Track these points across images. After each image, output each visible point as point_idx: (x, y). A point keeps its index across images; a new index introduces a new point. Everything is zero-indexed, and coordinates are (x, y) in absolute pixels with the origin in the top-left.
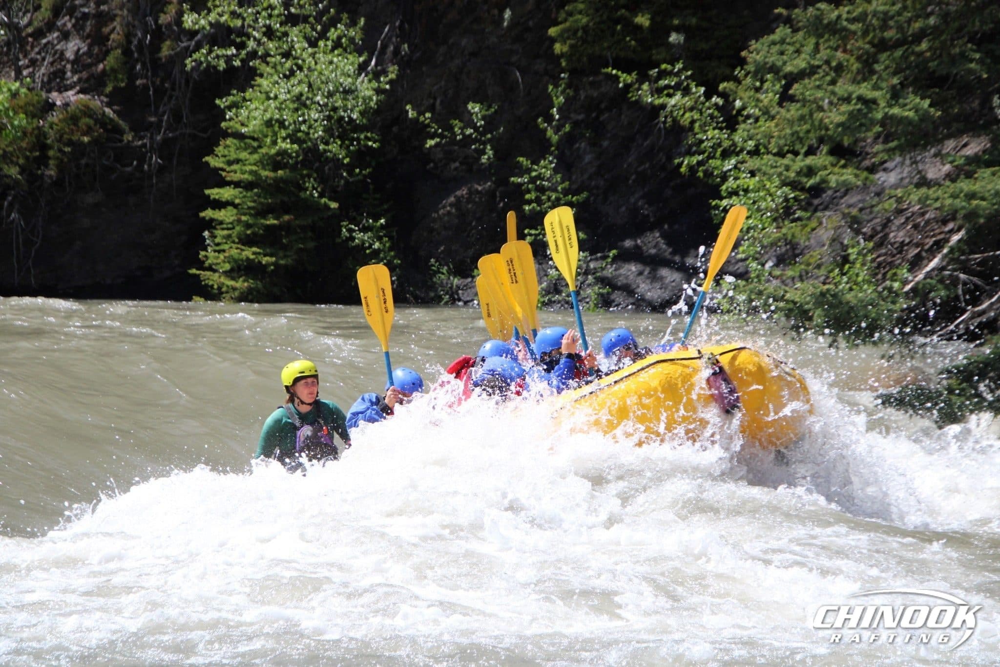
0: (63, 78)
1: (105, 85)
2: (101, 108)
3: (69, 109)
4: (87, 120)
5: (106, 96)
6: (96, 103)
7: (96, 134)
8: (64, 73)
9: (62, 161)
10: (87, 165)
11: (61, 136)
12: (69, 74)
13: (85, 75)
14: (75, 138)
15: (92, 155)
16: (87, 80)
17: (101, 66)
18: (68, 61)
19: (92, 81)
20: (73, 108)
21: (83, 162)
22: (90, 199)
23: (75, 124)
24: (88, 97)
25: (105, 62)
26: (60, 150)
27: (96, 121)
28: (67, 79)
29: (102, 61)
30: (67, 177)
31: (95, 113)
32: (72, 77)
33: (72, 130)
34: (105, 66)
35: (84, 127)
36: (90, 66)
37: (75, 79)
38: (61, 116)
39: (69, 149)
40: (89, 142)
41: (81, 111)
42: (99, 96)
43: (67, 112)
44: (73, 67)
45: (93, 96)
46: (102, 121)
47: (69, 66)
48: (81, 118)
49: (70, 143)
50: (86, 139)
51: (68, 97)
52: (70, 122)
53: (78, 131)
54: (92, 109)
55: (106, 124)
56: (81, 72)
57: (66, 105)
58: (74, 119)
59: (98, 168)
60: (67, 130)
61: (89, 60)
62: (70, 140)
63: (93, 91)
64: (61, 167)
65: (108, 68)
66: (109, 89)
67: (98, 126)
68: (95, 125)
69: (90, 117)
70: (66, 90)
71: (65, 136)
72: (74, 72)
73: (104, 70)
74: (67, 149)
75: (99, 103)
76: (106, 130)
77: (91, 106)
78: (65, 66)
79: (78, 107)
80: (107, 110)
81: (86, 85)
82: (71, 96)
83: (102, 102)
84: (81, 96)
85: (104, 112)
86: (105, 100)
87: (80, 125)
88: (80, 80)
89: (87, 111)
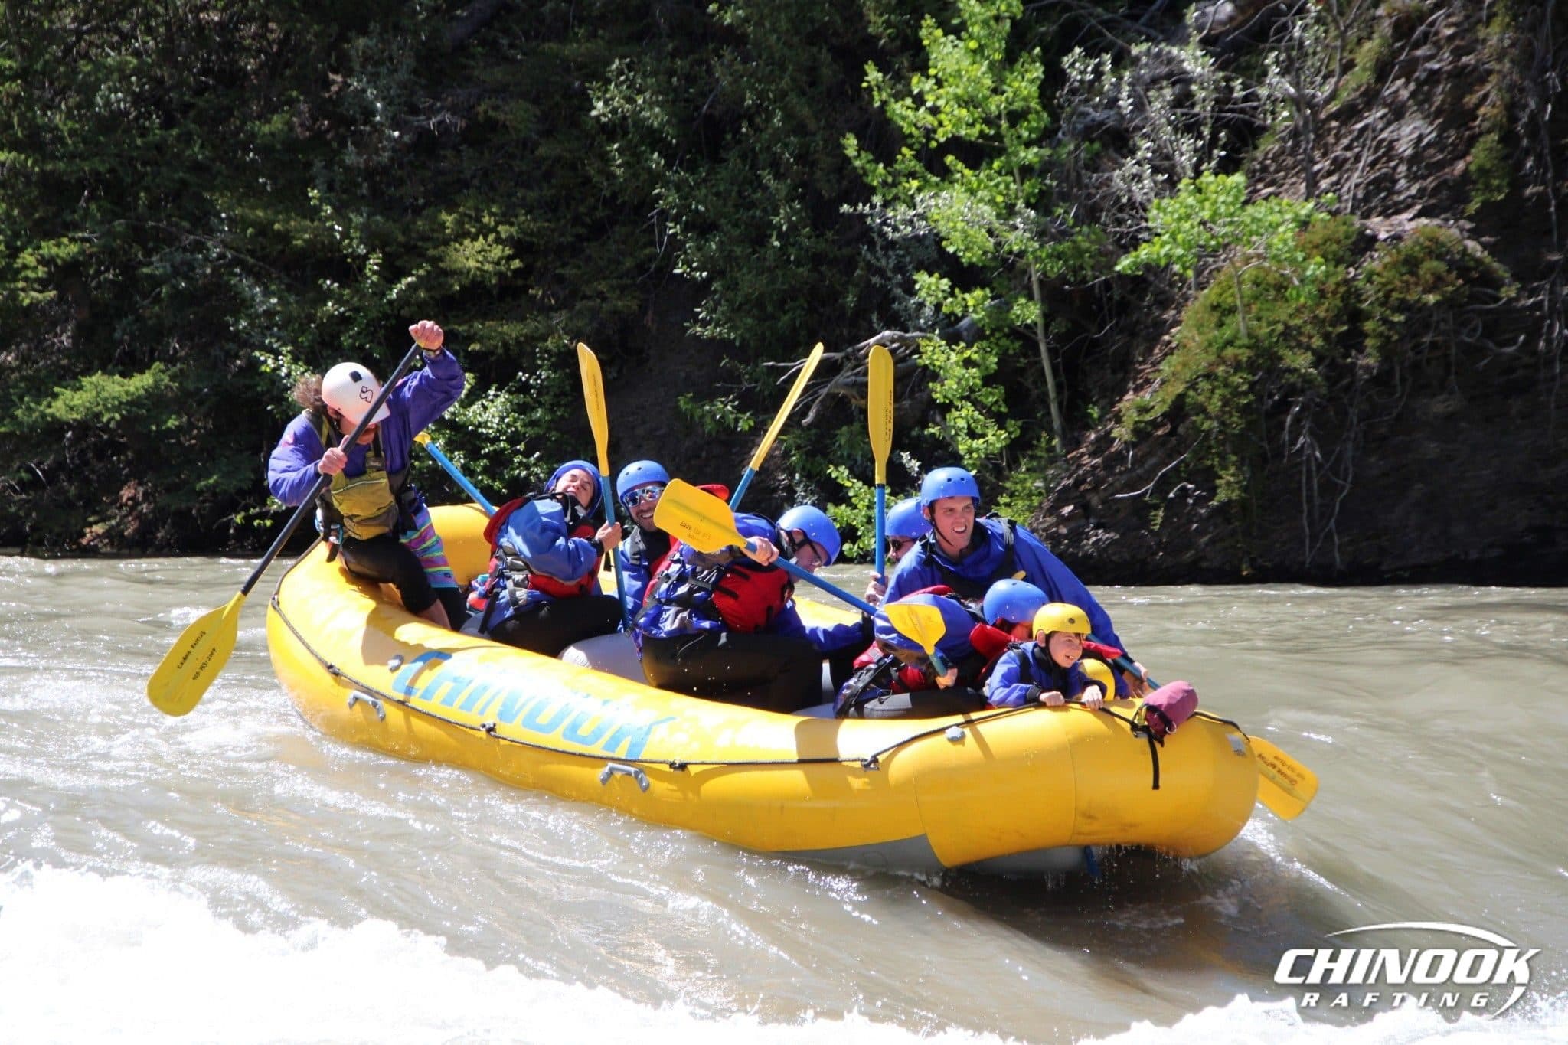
0: (1391, 192)
1: (1467, 200)
2: (1460, 241)
3: (1402, 245)
4: (1435, 264)
5: (1470, 219)
6: (1451, 232)
7: (1450, 288)
8: (1395, 182)
9: (1388, 338)
10: (1434, 345)
11: (1387, 295)
12: (1402, 183)
13: (1430, 182)
14: (1412, 297)
15: (1442, 326)
16: (1436, 191)
17: (1460, 166)
18: (1401, 160)
19: (1445, 194)
20: (1409, 243)
21: (1427, 339)
22: (1439, 406)
23: (1412, 273)
24: (1437, 221)
25: (1469, 158)
26: (1385, 321)
27: (1452, 265)
28: (1400, 193)
29: (1463, 156)
30: (1397, 369)
31: (1448, 252)
32: (1406, 188)
33: (1407, 282)
34: (1468, 164)
35: (1428, 276)
36: (1441, 165)
37: (1413, 191)
38: (1387, 259)
39: (1402, 318)
40: (1438, 304)
41: (1423, 248)
42: (1456, 220)
43: (1399, 252)
44: (1409, 169)
45: (1447, 220)
46: (1462, 265)
47: (1402, 168)
48: (1423, 261)
49: (1403, 307)
50: (1432, 298)
51: (1400, 224)
52: (1404, 270)
53: (1417, 284)
54: (1443, 245)
55: (1468, 269)
56: (1424, 178)
57: (1397, 238)
58: (1411, 264)
59: (1453, 350)
60: (1398, 283)
61: (1440, 157)
62: (1403, 301)
63: (1445, 211)
64: (1386, 350)
65: (1472, 168)
66: (1473, 207)
67: (1454, 274)
68: (1449, 271)
69: (1440, 257)
70: (1398, 212)
71: (1395, 295)
72: (1412, 178)
73: (1466, 172)
74: (1398, 318)
75: (1455, 232)
76: (1469, 281)
77: (1442, 239)
78: (1395, 168)
79: (1417, 243)
80: (1471, 244)
81: (1433, 201)
82: (1405, 222)
83: (1462, 230)
84: (1424, 221)
85: (1465, 248)
86: (1468, 225)
87: (1421, 272)
88: (1422, 192)
89: (1435, 249)
